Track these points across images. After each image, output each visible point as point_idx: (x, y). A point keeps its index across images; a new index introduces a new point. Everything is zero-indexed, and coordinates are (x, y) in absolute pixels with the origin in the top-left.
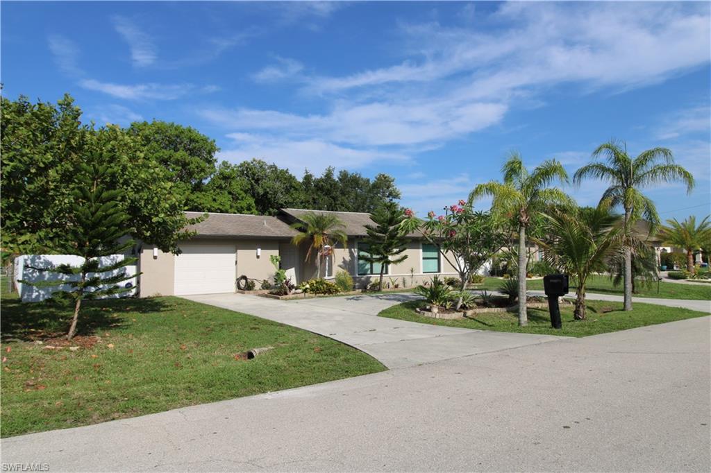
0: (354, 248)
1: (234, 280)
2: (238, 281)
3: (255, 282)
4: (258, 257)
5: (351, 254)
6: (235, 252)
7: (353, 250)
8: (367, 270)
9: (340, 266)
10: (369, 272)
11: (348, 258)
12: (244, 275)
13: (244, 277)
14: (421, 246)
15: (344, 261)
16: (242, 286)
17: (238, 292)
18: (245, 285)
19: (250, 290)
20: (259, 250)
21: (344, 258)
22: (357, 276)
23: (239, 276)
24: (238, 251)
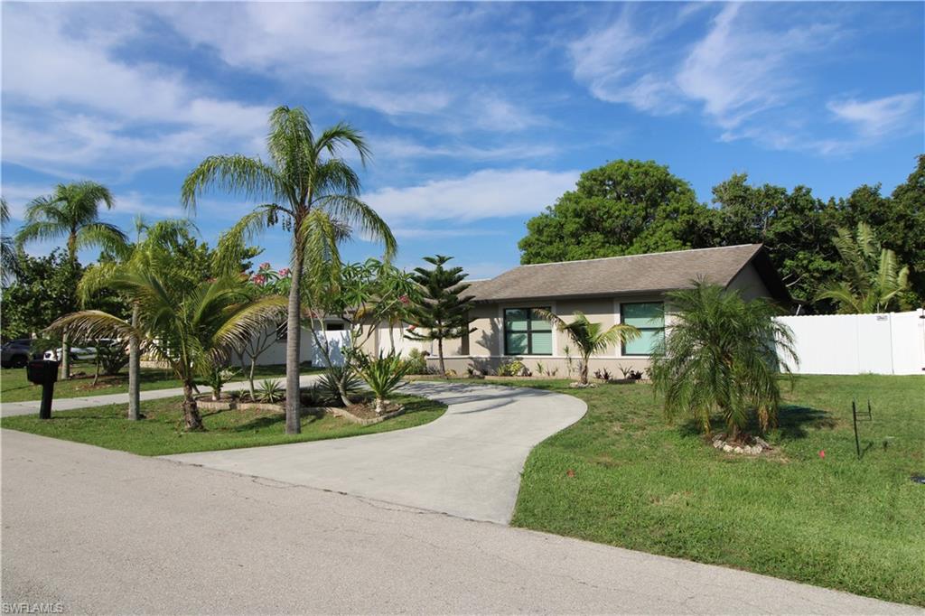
0: (497, 317)
5: (494, 326)
7: (495, 319)
8: (524, 348)
9: (479, 343)
10: (526, 351)
11: (489, 332)
14: (617, 307)
15: (485, 336)
21: (483, 332)
22: (503, 356)
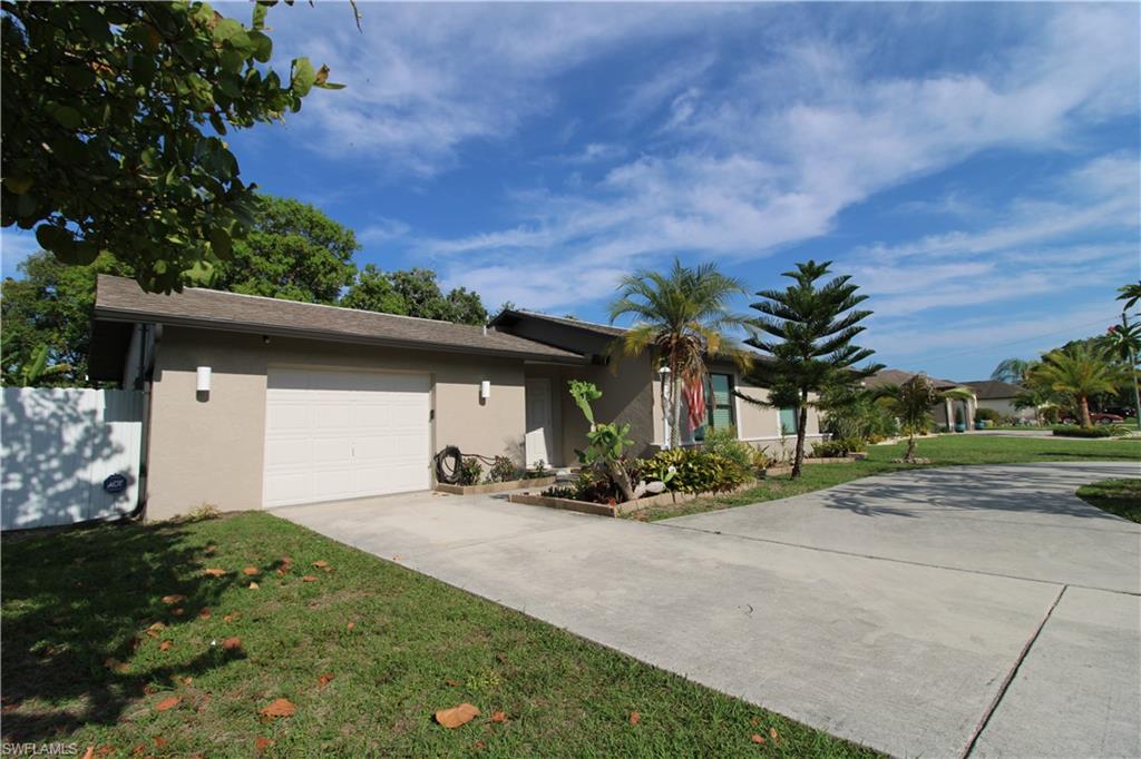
1: (426, 459)
2: (438, 459)
3: (479, 462)
4: (482, 401)
6: (430, 388)
12: (451, 444)
13: (454, 452)
16: (449, 473)
17: (439, 489)
18: (455, 472)
19: (469, 482)
20: (486, 384)
23: (440, 448)
24: (439, 385)
